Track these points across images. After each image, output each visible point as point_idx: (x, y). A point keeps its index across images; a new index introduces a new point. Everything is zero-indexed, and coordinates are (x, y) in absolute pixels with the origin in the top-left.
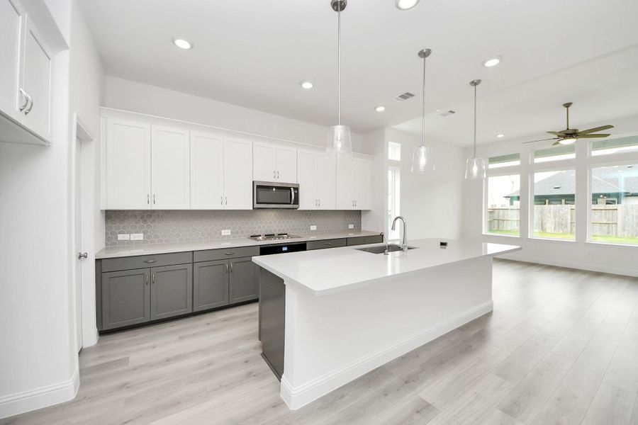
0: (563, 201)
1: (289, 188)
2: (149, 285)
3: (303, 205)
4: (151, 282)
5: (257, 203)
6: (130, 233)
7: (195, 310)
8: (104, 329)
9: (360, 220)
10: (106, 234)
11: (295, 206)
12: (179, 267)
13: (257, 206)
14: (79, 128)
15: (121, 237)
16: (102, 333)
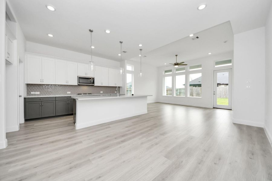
0: (197, 86)
1: (91, 79)
2: (41, 107)
3: (96, 84)
4: (42, 106)
5: (79, 83)
6: (35, 92)
7: (57, 115)
8: (27, 119)
10: (27, 92)
11: (93, 84)
12: (51, 101)
13: (79, 84)
14: (19, 59)
15: (32, 93)
16: (26, 120)
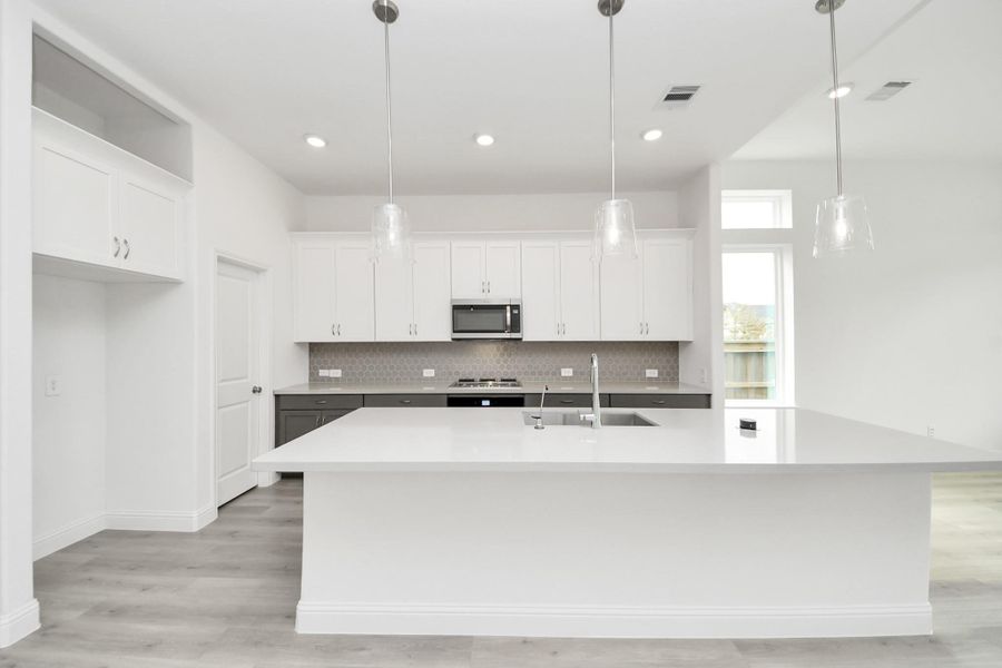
1: (503, 307)
3: (529, 333)
5: (458, 332)
6: (329, 368)
9: (677, 361)
10: (310, 369)
11: (514, 335)
13: (457, 336)
15: (323, 373)
